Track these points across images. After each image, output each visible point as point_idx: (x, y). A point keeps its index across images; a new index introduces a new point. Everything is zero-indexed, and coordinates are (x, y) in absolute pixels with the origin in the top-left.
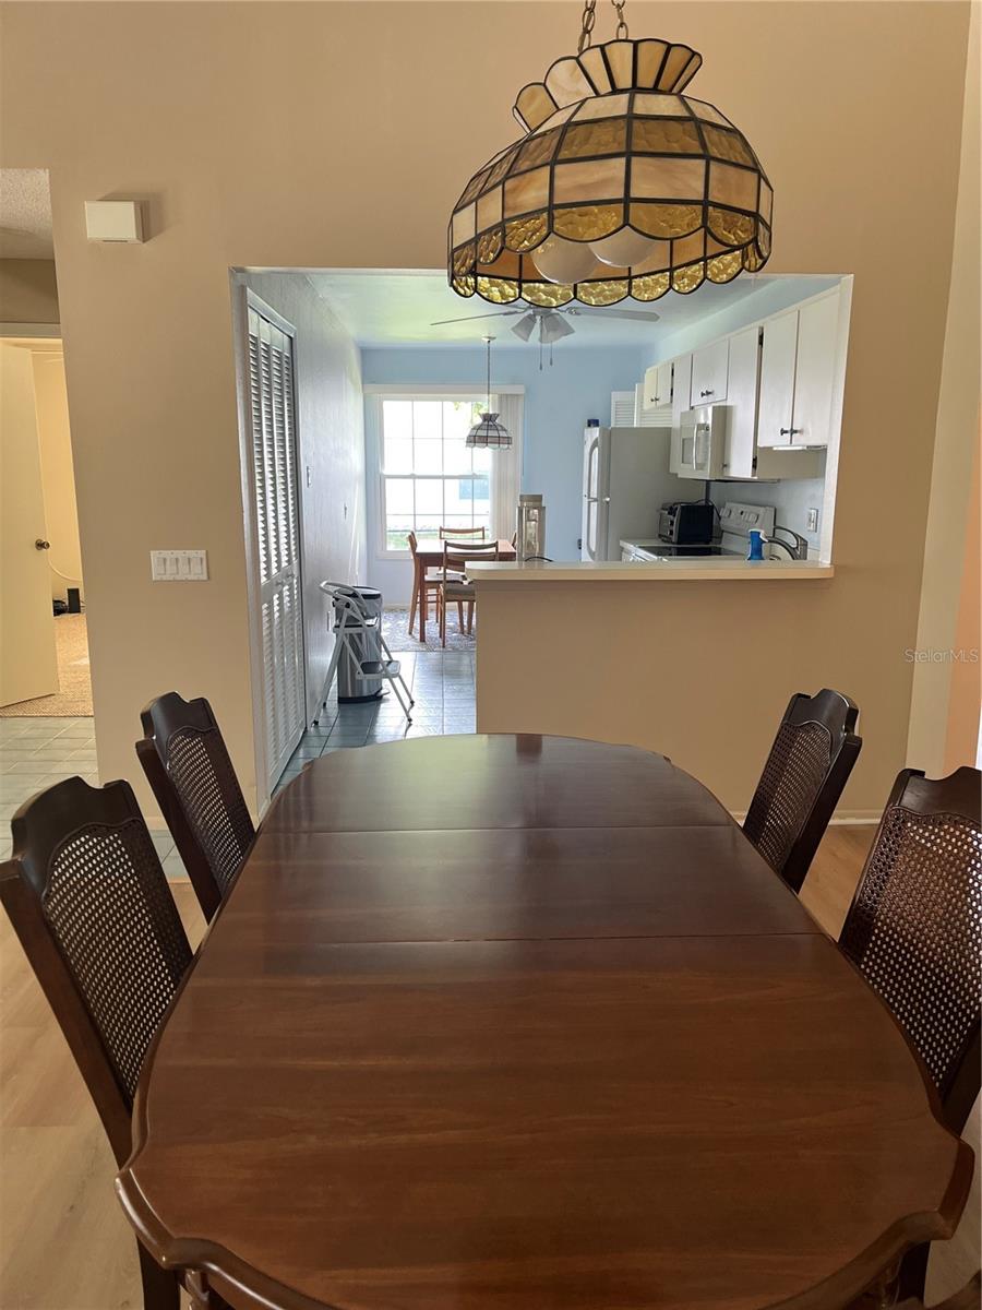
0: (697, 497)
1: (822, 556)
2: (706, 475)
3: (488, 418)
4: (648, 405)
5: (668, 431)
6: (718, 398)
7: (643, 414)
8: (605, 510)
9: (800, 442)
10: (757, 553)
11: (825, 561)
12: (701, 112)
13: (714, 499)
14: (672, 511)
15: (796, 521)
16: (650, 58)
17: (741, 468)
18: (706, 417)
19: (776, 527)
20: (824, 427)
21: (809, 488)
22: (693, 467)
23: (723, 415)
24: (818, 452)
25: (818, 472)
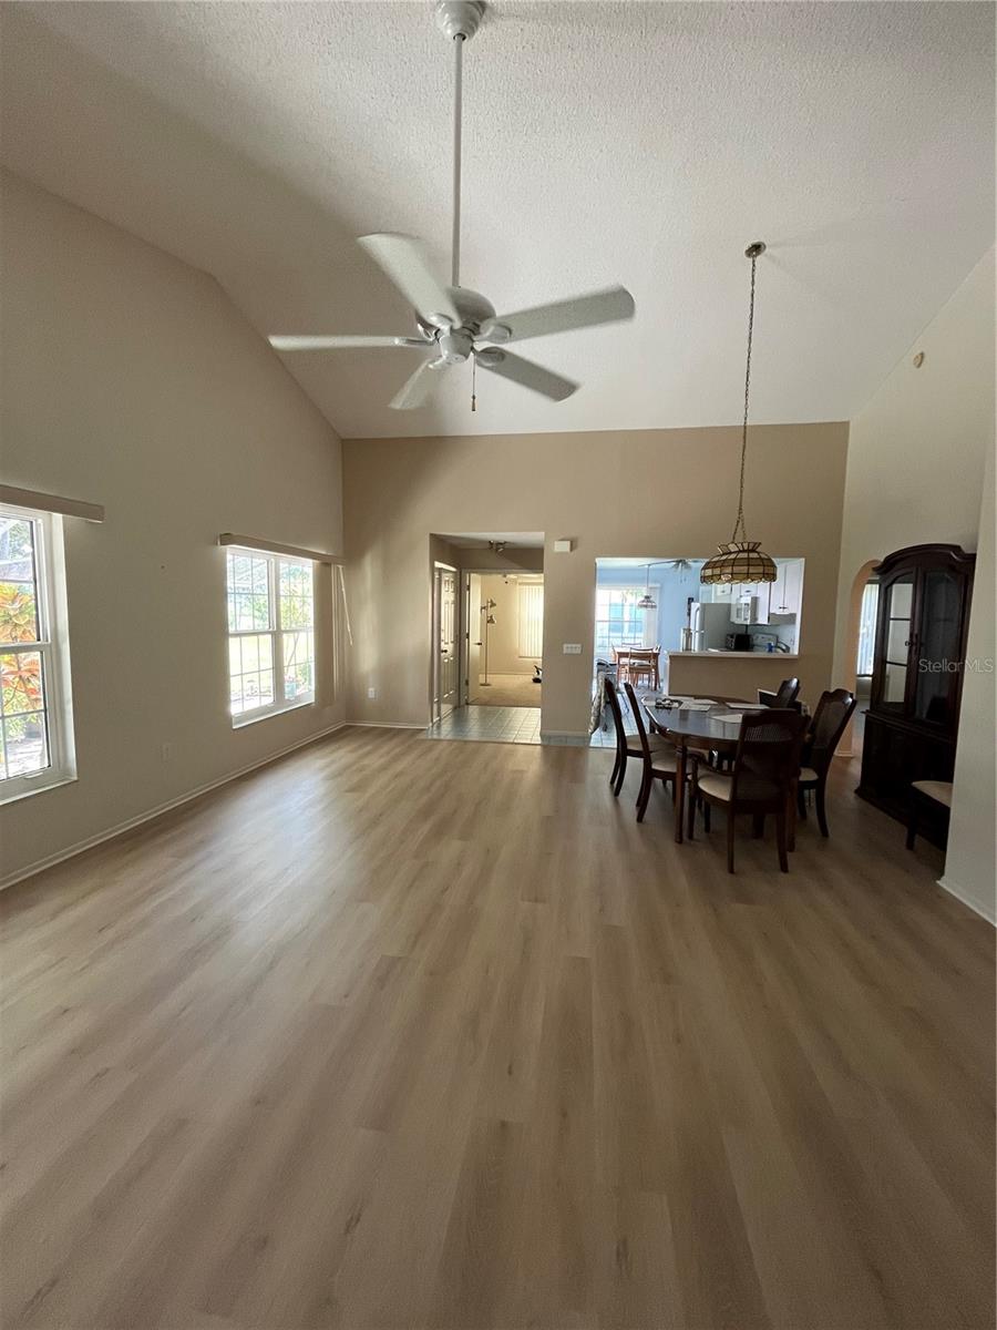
0: (742, 631)
1: (795, 651)
2: (748, 622)
3: (647, 597)
4: (719, 594)
5: (730, 605)
6: (753, 594)
7: (716, 597)
8: (702, 636)
9: (786, 612)
10: (770, 650)
11: (796, 653)
12: (763, 556)
13: (749, 632)
14: (732, 637)
15: (785, 640)
16: (751, 545)
17: (763, 620)
18: (748, 600)
19: (778, 642)
20: (795, 607)
21: (790, 628)
22: (744, 619)
23: (755, 600)
24: (793, 616)
25: (794, 623)
